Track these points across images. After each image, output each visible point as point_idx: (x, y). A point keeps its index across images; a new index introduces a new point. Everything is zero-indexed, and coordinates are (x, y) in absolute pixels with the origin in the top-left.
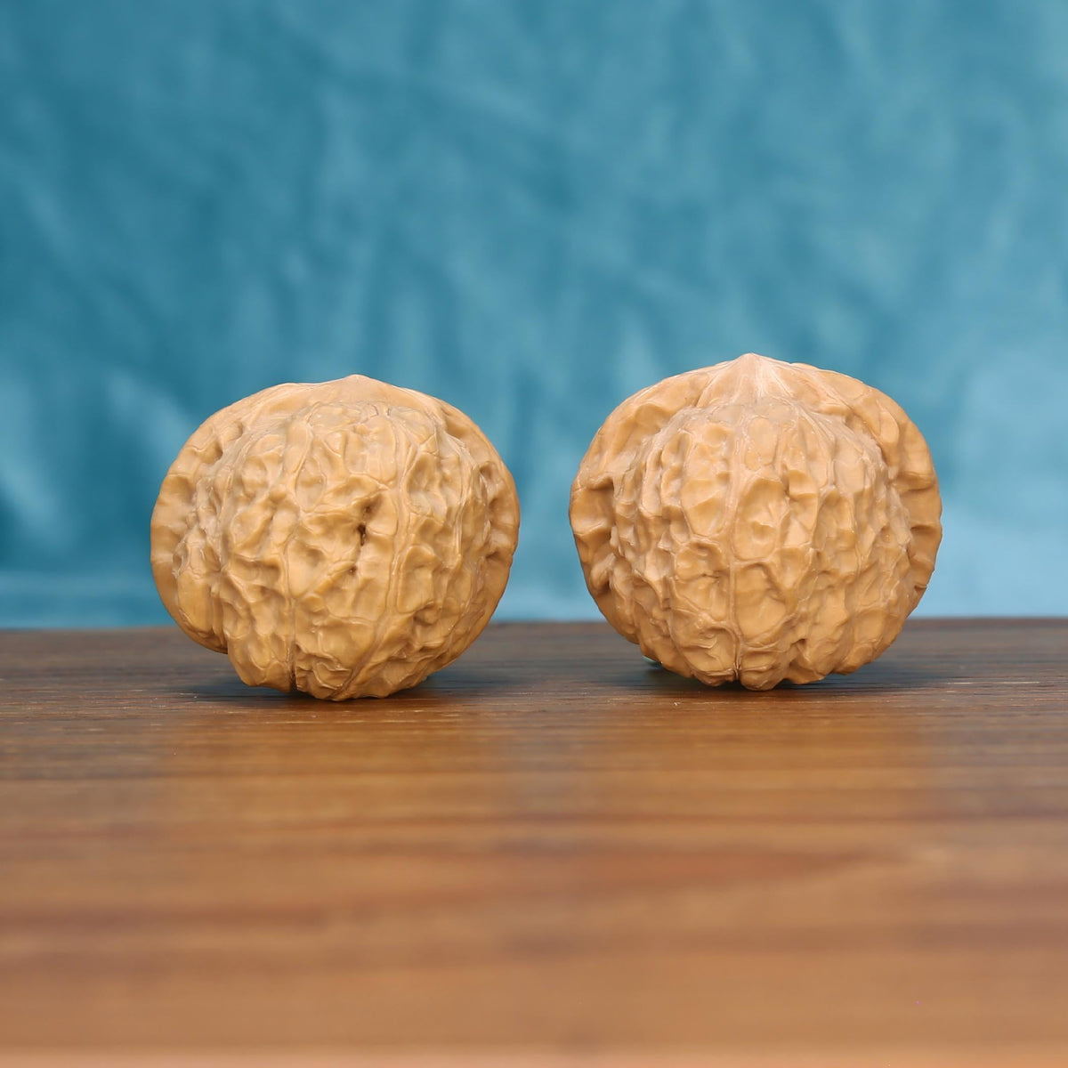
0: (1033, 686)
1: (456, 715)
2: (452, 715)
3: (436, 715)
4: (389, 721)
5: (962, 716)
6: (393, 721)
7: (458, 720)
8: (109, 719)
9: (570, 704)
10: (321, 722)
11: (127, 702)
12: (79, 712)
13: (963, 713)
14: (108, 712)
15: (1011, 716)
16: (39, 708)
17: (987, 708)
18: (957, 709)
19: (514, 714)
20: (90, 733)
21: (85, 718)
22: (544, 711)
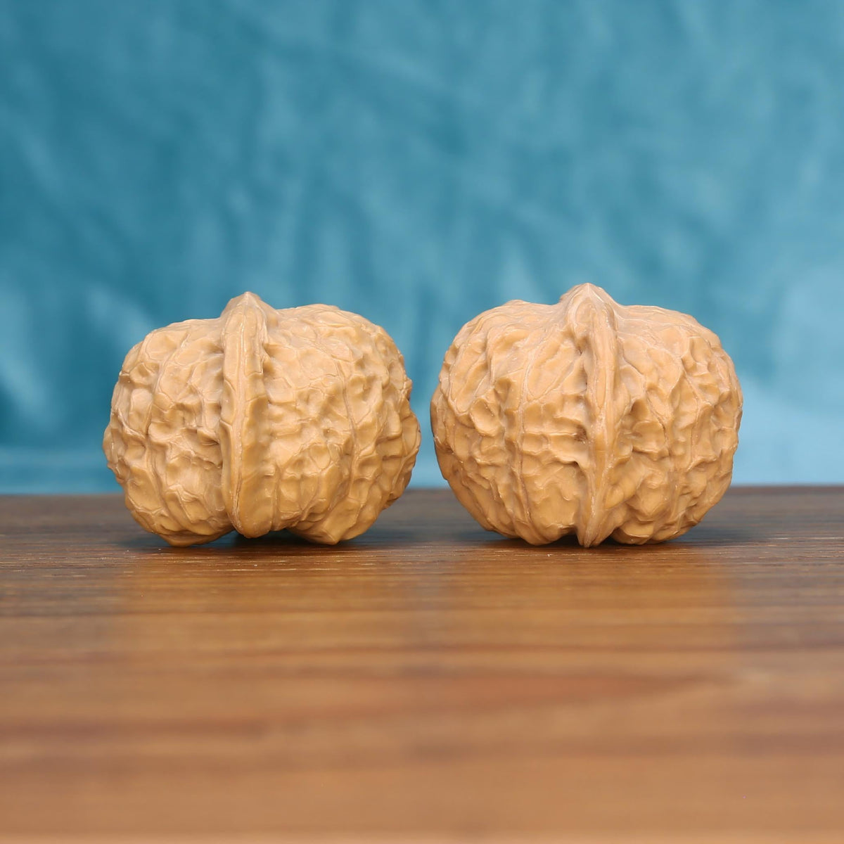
0: (838, 540)
1: (372, 564)
2: (368, 565)
3: (355, 565)
4: (317, 569)
5: (780, 565)
6: (320, 569)
7: (372, 568)
8: (89, 567)
10: (261, 570)
11: (104, 554)
12: (66, 562)
13: (781, 563)
14: (88, 562)
15: (820, 565)
16: (33, 559)
17: (801, 558)
18: (777, 559)
19: (418, 563)
20: (74, 579)
21: (70, 566)
22: (442, 561)
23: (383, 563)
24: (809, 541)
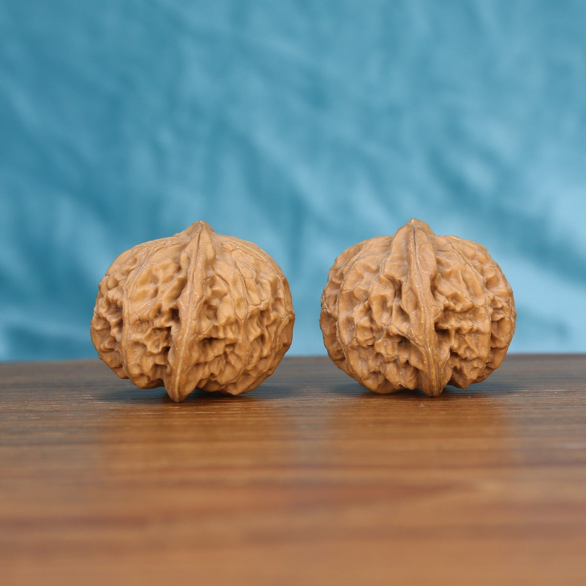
0: (562, 392)
1: (238, 409)
2: (235, 409)
3: (226, 409)
4: (200, 413)
5: (519, 409)
6: (202, 413)
7: (238, 412)
8: (44, 412)
9: (302, 403)
10: (162, 413)
11: (55, 402)
12: (28, 408)
13: (520, 407)
14: (43, 408)
15: (547, 409)
16: (5, 406)
17: (534, 404)
18: (518, 405)
19: (270, 408)
20: (31, 420)
21: (30, 411)
22: (287, 407)
23: (246, 408)
24: (542, 392)
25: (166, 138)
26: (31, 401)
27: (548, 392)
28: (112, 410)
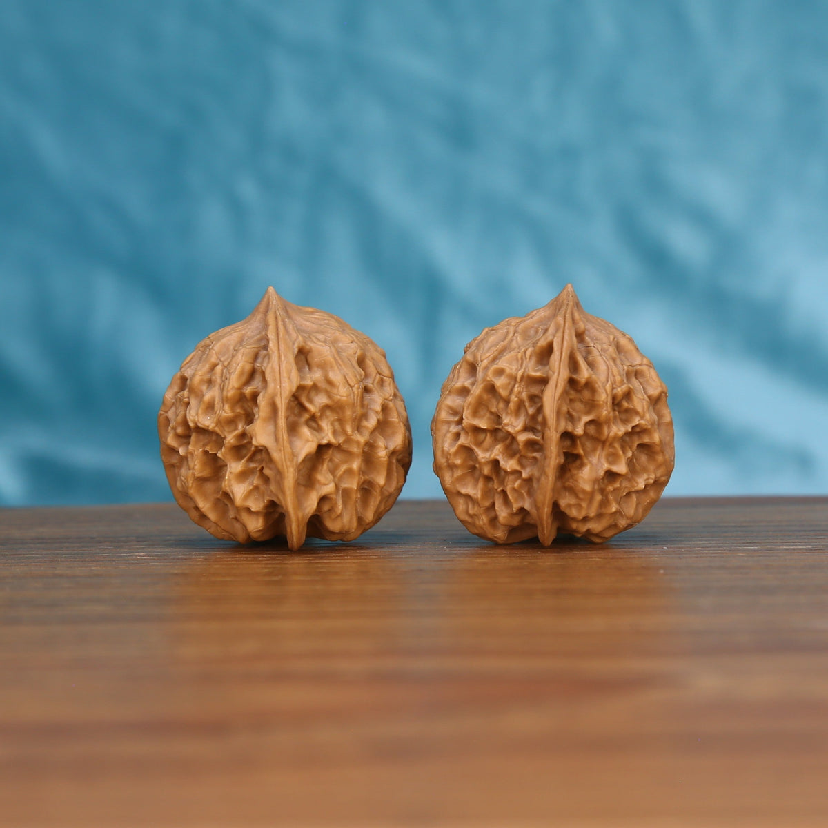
0: (806, 549)
11: (95, 564)
12: (57, 572)
16: (26, 569)
17: (767, 567)
21: (61, 576)
22: (420, 570)
24: (778, 550)
25: (248, 190)
26: (62, 561)
27: (787, 549)
28: (176, 574)
